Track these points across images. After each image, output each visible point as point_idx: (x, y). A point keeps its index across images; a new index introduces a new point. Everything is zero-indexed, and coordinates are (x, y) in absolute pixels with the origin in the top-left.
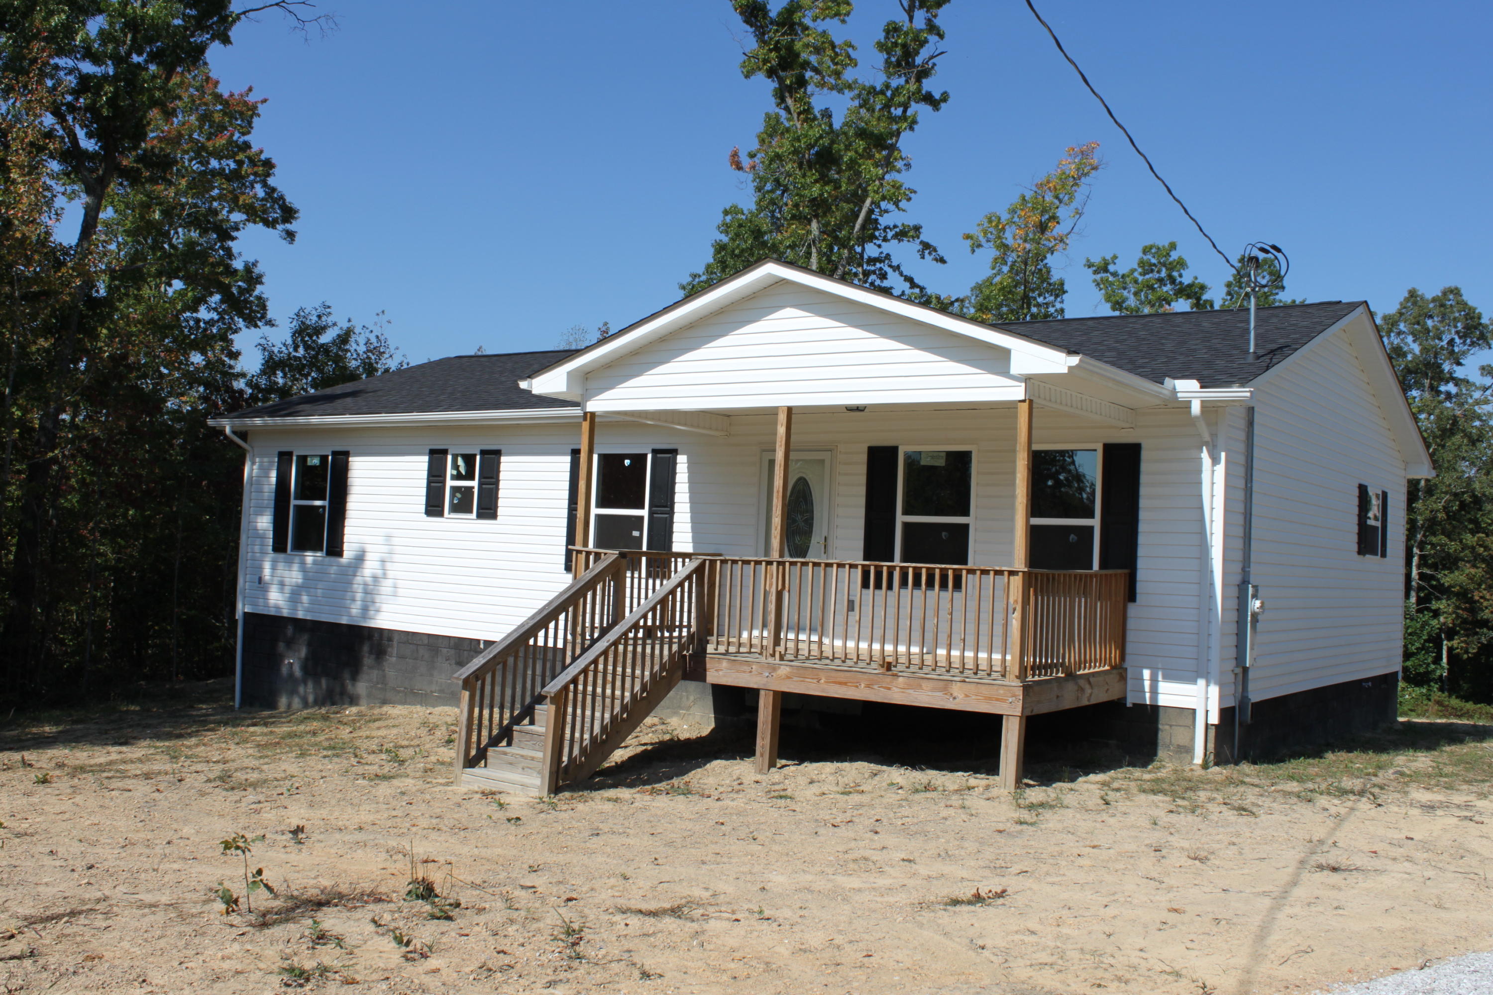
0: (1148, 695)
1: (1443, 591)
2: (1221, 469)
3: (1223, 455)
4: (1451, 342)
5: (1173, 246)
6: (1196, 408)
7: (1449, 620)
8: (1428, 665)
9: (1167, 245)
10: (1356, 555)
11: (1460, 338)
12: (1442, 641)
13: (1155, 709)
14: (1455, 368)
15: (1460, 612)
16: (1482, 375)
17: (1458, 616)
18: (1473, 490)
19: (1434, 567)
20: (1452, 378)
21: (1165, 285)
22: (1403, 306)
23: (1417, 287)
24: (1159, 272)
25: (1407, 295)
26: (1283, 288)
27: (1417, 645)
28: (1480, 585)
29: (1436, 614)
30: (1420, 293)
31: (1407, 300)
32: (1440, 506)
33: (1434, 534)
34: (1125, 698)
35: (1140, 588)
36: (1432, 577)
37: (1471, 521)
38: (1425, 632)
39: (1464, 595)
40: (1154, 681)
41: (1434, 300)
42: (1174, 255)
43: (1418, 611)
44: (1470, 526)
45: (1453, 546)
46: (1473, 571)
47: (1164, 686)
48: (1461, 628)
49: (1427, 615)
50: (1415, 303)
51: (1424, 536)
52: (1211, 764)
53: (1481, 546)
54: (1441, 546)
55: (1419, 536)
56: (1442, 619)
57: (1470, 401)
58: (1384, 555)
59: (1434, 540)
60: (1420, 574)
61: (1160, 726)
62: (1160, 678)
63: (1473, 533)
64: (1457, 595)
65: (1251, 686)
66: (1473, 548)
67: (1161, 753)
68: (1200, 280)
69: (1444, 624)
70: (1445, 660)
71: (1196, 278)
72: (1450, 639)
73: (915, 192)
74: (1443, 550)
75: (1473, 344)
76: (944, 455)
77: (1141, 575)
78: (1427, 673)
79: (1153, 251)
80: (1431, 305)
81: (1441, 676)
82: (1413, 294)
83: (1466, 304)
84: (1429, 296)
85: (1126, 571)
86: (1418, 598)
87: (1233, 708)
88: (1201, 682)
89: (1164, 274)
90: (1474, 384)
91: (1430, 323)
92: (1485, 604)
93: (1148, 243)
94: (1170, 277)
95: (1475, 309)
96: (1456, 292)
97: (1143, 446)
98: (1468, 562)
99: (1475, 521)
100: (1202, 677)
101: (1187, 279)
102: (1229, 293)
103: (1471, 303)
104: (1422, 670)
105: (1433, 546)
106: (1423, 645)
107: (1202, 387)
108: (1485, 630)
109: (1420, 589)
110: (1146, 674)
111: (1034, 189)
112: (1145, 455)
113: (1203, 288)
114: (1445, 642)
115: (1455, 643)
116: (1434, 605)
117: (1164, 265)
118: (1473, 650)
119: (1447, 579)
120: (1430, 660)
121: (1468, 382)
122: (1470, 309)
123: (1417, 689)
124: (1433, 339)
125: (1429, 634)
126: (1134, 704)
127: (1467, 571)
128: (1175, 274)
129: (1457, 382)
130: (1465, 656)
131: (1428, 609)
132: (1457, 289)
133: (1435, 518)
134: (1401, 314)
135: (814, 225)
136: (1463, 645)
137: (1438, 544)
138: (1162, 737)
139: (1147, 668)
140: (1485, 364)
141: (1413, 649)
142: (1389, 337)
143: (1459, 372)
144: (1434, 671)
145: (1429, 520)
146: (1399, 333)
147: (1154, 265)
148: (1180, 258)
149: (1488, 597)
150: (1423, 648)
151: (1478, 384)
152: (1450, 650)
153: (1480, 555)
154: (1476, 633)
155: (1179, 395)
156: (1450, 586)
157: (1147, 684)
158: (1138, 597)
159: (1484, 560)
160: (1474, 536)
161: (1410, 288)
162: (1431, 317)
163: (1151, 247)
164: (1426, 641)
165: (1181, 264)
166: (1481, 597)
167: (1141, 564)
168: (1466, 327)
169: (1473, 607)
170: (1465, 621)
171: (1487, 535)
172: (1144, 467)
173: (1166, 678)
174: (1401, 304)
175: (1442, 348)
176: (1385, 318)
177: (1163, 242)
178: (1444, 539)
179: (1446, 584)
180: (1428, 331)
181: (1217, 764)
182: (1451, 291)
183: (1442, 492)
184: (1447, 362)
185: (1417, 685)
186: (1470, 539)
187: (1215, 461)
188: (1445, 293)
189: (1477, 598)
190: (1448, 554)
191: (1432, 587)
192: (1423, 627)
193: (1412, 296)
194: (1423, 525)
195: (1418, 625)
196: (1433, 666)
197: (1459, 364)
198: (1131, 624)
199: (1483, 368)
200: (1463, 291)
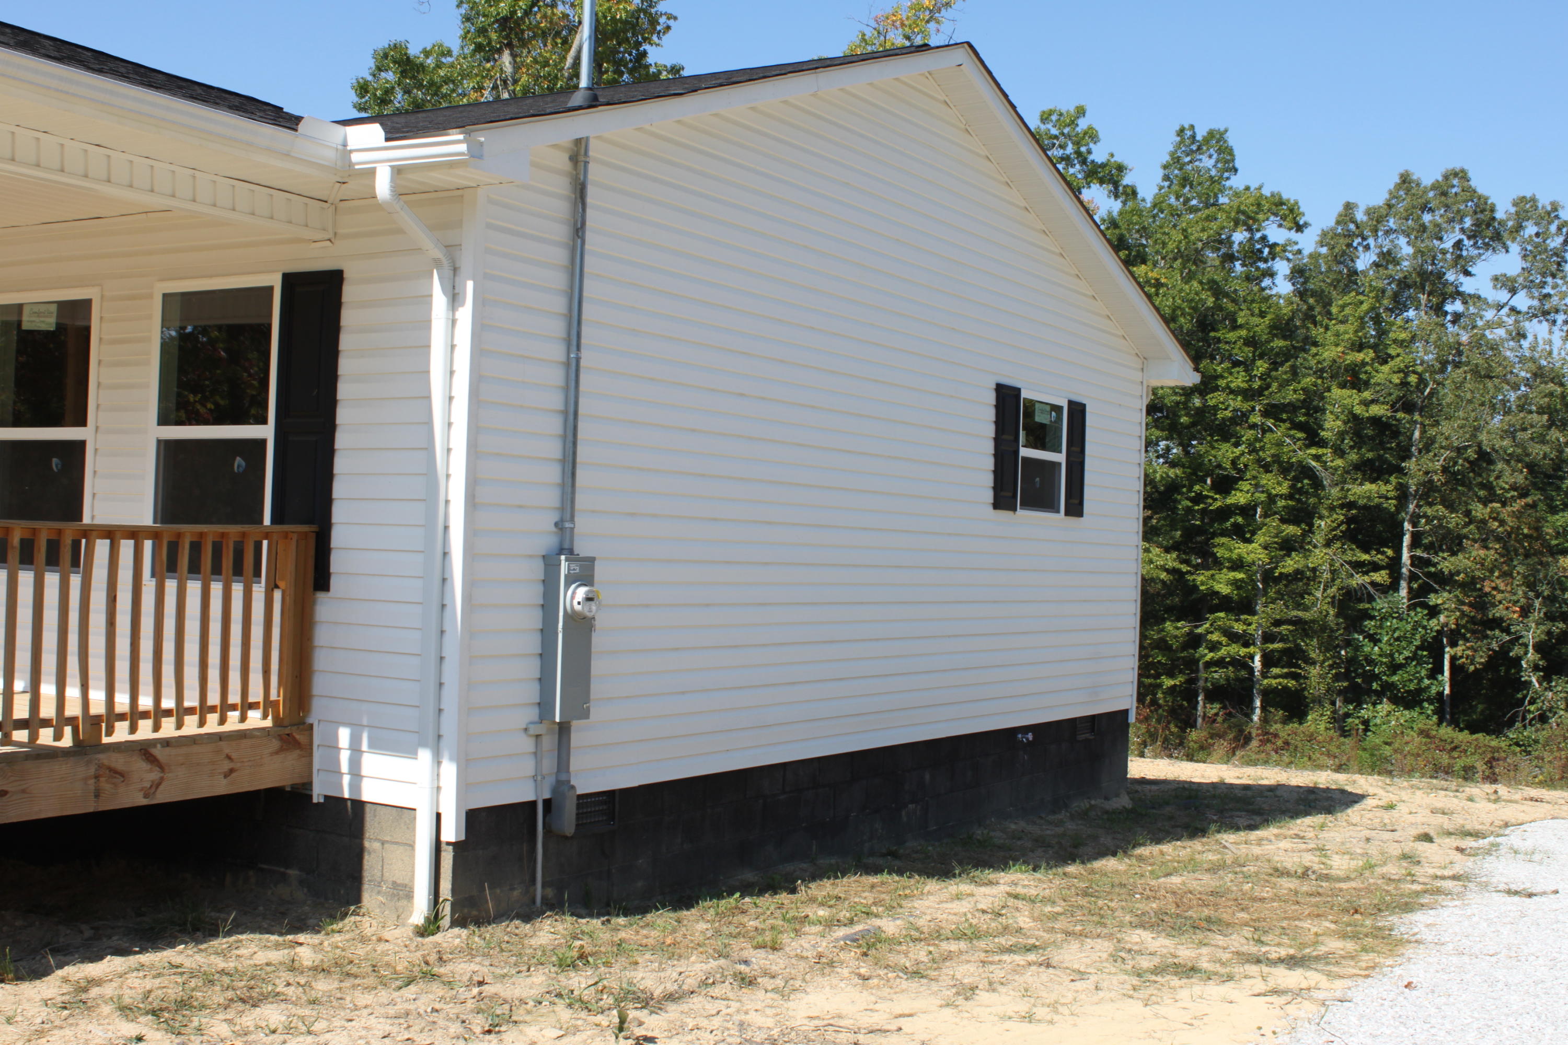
0: (346, 780)
1: (1444, 581)
2: (465, 314)
3: (470, 285)
4: (1458, 245)
5: (1081, 112)
6: (383, 186)
7: (1452, 620)
8: (1420, 680)
9: (1072, 110)
10: (991, 508)
11: (1469, 238)
12: (1443, 647)
13: (359, 805)
14: (1462, 278)
15: (1465, 608)
16: (1495, 287)
17: (1463, 614)
18: (1479, 445)
19: (1429, 548)
20: (1458, 294)
21: (1073, 166)
22: (1393, 195)
23: (1411, 169)
24: (1062, 147)
25: (1397, 180)
26: (1236, 170)
27: (1407, 653)
28: (1492, 572)
29: (1434, 612)
30: (1415, 177)
31: (1398, 187)
32: (1438, 465)
33: (1431, 505)
34: (309, 785)
35: (337, 563)
36: (1428, 563)
37: (1483, 486)
38: (1418, 637)
39: (1470, 585)
40: (356, 750)
41: (1434, 187)
42: (1083, 124)
43: (1410, 608)
44: (1482, 493)
45: (1454, 520)
46: (1482, 553)
47: (372, 763)
48: (1468, 630)
49: (1422, 612)
50: (1408, 191)
51: (1418, 506)
52: (446, 922)
53: (1495, 519)
54: (1439, 519)
55: (1411, 507)
56: (1442, 618)
57: (1480, 323)
58: (1075, 508)
59: (1429, 511)
60: (1412, 557)
61: (367, 844)
62: (365, 747)
63: (1485, 502)
64: (1463, 585)
65: (576, 763)
66: (1484, 522)
67: (369, 898)
68: (1118, 158)
69: (1447, 624)
70: (1447, 673)
71: (1112, 155)
72: (1453, 644)
73: (675, 18)
74: (1440, 526)
75: (1487, 246)
76: (54, 308)
77: (339, 537)
78: (1420, 691)
79: (1054, 118)
80: (1431, 194)
81: (1440, 694)
82: (1405, 180)
83: (1475, 191)
84: (1427, 181)
85: (314, 528)
86: (1410, 590)
87: (533, 804)
88: (425, 755)
89: (1070, 149)
90: (1486, 302)
91: (1427, 218)
92: (1499, 597)
93: (1046, 108)
94: (1078, 153)
95: (1487, 199)
96: (1461, 175)
97: (346, 275)
98: (1475, 541)
99: (1489, 487)
100: (424, 745)
101: (1099, 155)
102: (1166, 178)
103: (1481, 190)
104: (1412, 687)
105: (1429, 520)
106: (1415, 653)
107: (387, 140)
108: (1497, 632)
109: (1413, 577)
110: (344, 735)
111: (874, 24)
112: (349, 293)
113: (1121, 168)
114: (1447, 649)
115: (1459, 650)
116: (1433, 600)
117: (1068, 136)
118: (1481, 658)
119: (1446, 563)
120: (1423, 673)
121: (1479, 297)
122: (1479, 198)
123: (1406, 712)
124: (1431, 238)
125: (1423, 640)
126: (327, 797)
127: (1474, 553)
128: (1083, 149)
129: (1466, 298)
130: (1472, 668)
131: (1424, 605)
132: (1463, 171)
133: (1431, 481)
134: (1390, 206)
135: (506, 58)
136: (1469, 652)
137: (1435, 518)
138: (371, 865)
139: (345, 724)
140: (1499, 273)
141: (1400, 659)
142: (1376, 237)
143: (1468, 285)
144: (1429, 687)
145: (1424, 484)
146: (1388, 233)
147: (1056, 137)
148: (1091, 128)
149: (1502, 586)
150: (1414, 657)
151: (1490, 300)
152: (1453, 659)
153: (1493, 531)
154: (1487, 637)
155: (355, 157)
156: (1452, 574)
157: (344, 757)
158: (334, 582)
159: (1498, 539)
160: (1485, 505)
161: (1402, 171)
162: (1431, 210)
163: (1051, 113)
164: (1418, 648)
165: (1092, 135)
166: (1495, 588)
167: (339, 513)
168: (1477, 224)
169: (1482, 603)
170: (1472, 620)
171: (1504, 504)
172: (348, 317)
173: (375, 745)
174: (1391, 193)
175: (1444, 252)
176: (1369, 212)
177: (1067, 106)
178: (1441, 510)
179: (1446, 572)
180: (1423, 228)
181: (459, 922)
182: (1456, 175)
183: (1442, 447)
184: (1451, 272)
185: (1406, 708)
186: (1479, 511)
187: (455, 299)
188: (1446, 177)
189: (1487, 589)
190: (1449, 531)
191: (1429, 575)
192: (1415, 629)
193: (1404, 182)
194: (1416, 491)
195: (1409, 627)
196: (1427, 682)
197: (1467, 273)
198: (323, 636)
199: (1496, 279)
200: (1470, 175)
